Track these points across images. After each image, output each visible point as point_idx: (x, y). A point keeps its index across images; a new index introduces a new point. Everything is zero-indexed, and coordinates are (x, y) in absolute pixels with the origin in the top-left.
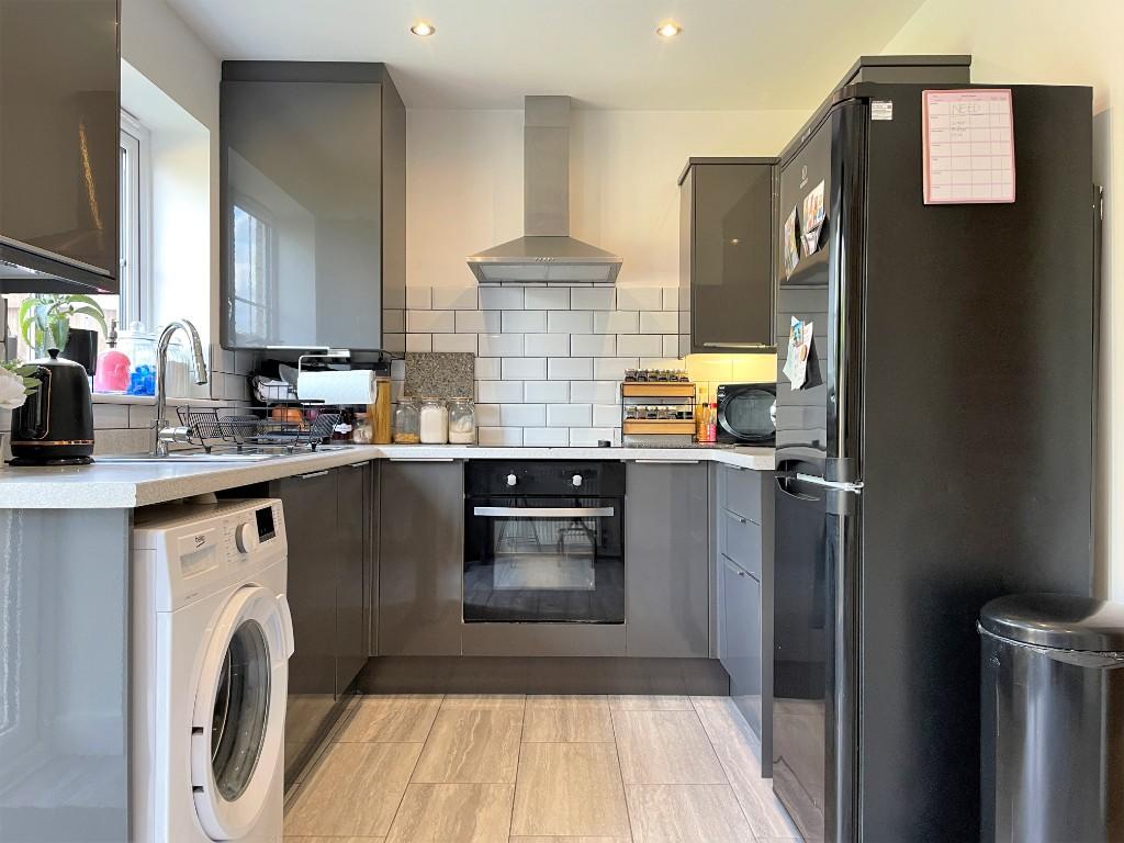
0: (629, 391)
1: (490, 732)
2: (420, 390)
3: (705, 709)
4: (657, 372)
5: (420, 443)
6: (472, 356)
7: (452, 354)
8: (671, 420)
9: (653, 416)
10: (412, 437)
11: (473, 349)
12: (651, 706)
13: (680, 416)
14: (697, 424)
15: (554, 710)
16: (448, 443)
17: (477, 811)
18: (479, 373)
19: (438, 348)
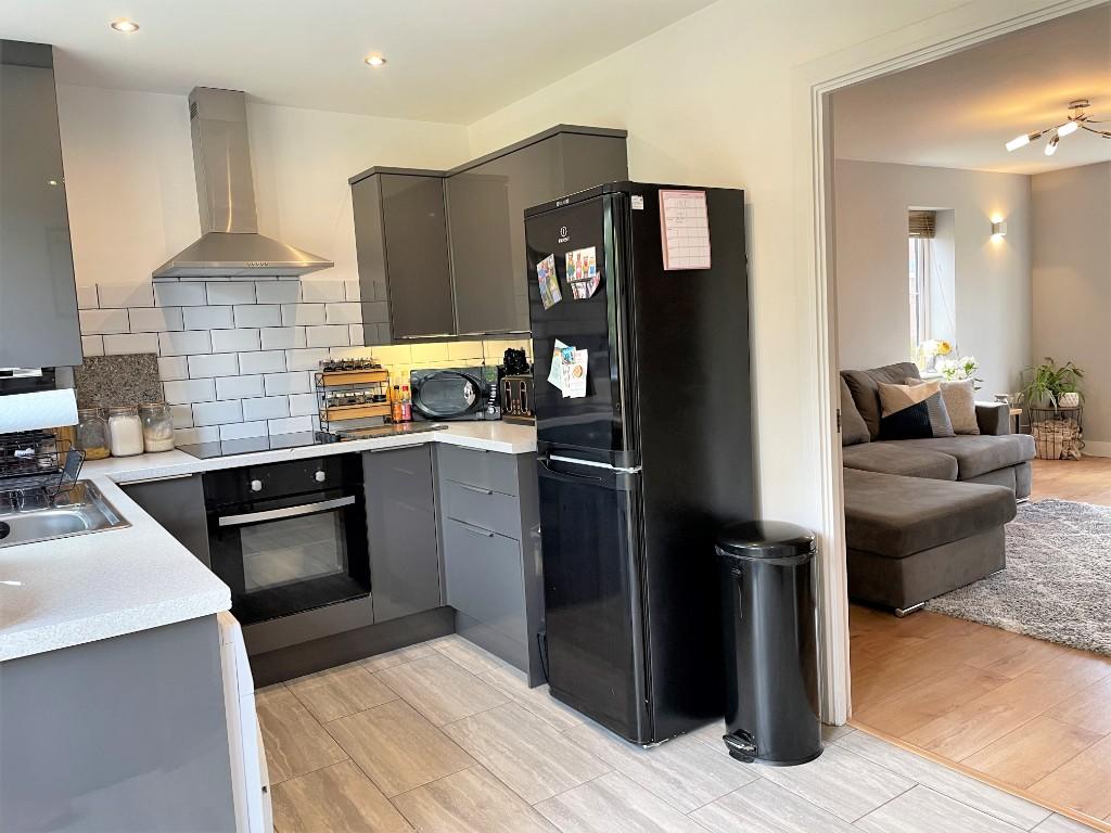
0: (330, 381)
1: (281, 723)
2: (97, 398)
3: (445, 648)
4: (352, 362)
5: (111, 455)
6: (153, 357)
7: (130, 356)
8: (369, 405)
9: (352, 401)
10: (103, 452)
11: (153, 349)
12: (402, 659)
13: (375, 399)
14: (392, 405)
15: (322, 687)
16: (145, 452)
17: (341, 791)
18: (164, 374)
19: (112, 350)
